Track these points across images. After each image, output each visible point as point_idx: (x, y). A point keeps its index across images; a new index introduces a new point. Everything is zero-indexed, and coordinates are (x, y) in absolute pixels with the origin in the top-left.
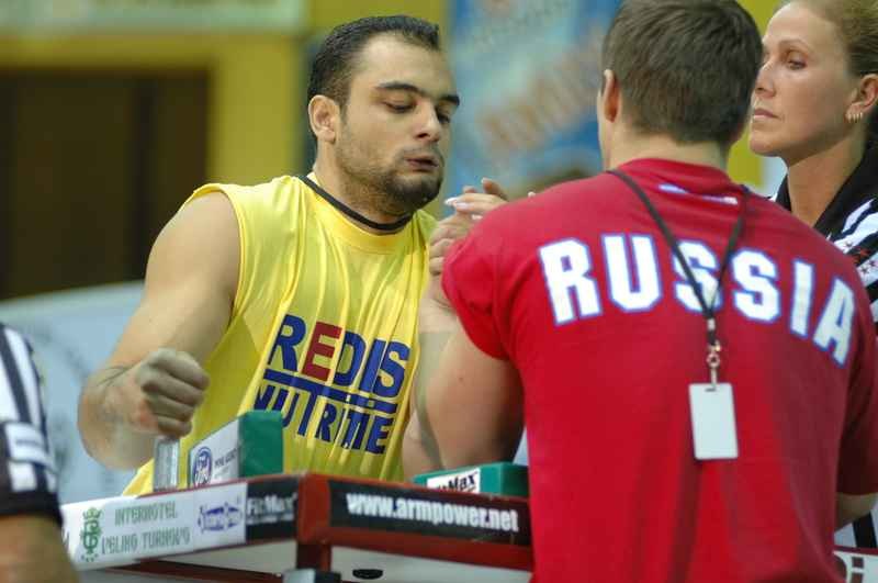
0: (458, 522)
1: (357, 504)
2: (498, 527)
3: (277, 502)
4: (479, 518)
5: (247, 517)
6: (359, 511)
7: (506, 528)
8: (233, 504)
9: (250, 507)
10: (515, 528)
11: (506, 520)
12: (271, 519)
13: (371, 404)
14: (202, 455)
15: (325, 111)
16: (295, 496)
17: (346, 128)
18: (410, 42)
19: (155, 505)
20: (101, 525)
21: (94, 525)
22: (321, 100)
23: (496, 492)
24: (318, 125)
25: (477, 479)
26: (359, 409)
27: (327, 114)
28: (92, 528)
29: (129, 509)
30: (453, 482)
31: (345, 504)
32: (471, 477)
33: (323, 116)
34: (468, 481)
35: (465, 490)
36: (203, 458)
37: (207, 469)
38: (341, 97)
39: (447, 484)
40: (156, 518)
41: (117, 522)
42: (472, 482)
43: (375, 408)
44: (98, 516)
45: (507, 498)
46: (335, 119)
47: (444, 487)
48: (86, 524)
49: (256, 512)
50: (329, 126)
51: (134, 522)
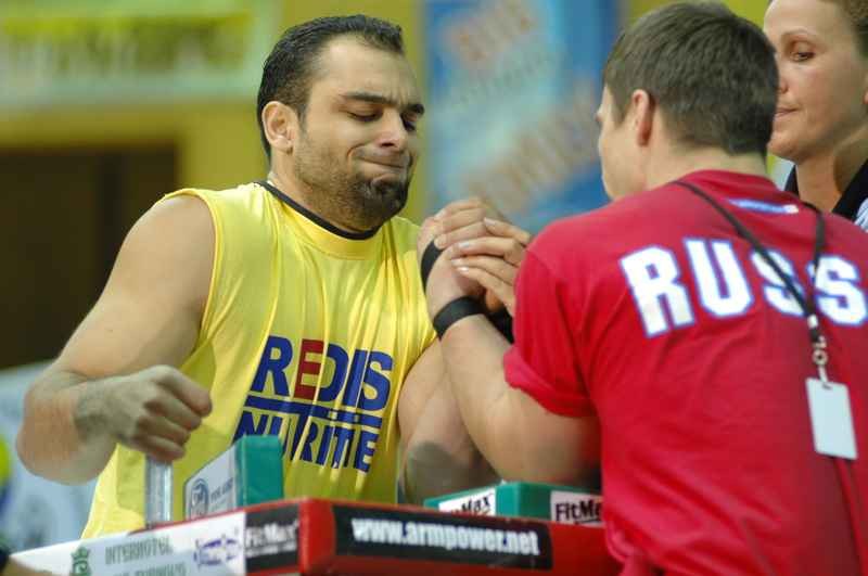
0: (474, 546)
1: (363, 530)
2: (516, 550)
3: (278, 531)
4: (496, 541)
5: (247, 549)
6: (366, 538)
7: (526, 551)
8: (230, 536)
9: (249, 537)
10: (535, 551)
11: (526, 543)
12: (272, 550)
13: (356, 419)
14: (197, 488)
15: (280, 118)
16: (296, 524)
17: (305, 136)
18: (372, 45)
19: (148, 541)
20: (90, 565)
21: (83, 566)
22: (275, 107)
23: (513, 514)
24: (273, 133)
25: (492, 501)
26: (346, 426)
27: (283, 122)
28: (82, 569)
29: (119, 547)
30: (467, 505)
31: (350, 530)
32: (485, 499)
33: (278, 124)
34: (483, 503)
35: (480, 513)
36: (199, 491)
37: (203, 502)
38: (299, 104)
39: (460, 508)
40: (149, 554)
41: (108, 562)
42: (487, 503)
43: (360, 422)
44: (86, 556)
45: (525, 520)
46: (292, 126)
47: (457, 511)
48: (74, 565)
49: (255, 543)
50: (285, 134)
51: (126, 560)
